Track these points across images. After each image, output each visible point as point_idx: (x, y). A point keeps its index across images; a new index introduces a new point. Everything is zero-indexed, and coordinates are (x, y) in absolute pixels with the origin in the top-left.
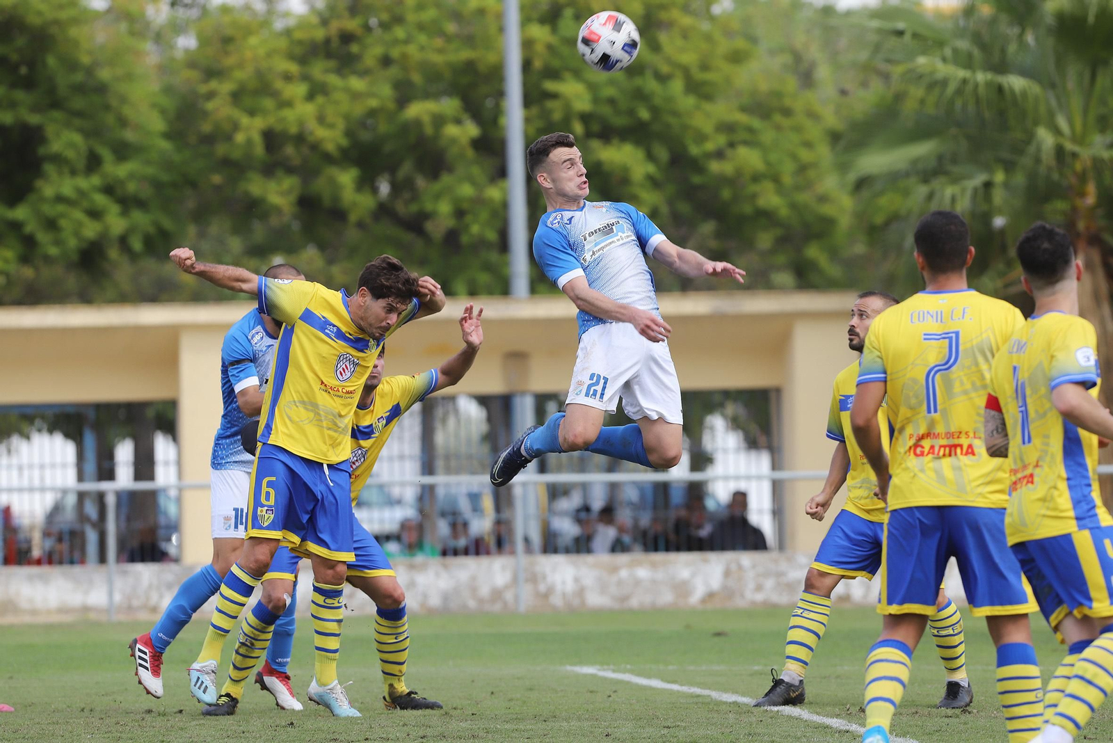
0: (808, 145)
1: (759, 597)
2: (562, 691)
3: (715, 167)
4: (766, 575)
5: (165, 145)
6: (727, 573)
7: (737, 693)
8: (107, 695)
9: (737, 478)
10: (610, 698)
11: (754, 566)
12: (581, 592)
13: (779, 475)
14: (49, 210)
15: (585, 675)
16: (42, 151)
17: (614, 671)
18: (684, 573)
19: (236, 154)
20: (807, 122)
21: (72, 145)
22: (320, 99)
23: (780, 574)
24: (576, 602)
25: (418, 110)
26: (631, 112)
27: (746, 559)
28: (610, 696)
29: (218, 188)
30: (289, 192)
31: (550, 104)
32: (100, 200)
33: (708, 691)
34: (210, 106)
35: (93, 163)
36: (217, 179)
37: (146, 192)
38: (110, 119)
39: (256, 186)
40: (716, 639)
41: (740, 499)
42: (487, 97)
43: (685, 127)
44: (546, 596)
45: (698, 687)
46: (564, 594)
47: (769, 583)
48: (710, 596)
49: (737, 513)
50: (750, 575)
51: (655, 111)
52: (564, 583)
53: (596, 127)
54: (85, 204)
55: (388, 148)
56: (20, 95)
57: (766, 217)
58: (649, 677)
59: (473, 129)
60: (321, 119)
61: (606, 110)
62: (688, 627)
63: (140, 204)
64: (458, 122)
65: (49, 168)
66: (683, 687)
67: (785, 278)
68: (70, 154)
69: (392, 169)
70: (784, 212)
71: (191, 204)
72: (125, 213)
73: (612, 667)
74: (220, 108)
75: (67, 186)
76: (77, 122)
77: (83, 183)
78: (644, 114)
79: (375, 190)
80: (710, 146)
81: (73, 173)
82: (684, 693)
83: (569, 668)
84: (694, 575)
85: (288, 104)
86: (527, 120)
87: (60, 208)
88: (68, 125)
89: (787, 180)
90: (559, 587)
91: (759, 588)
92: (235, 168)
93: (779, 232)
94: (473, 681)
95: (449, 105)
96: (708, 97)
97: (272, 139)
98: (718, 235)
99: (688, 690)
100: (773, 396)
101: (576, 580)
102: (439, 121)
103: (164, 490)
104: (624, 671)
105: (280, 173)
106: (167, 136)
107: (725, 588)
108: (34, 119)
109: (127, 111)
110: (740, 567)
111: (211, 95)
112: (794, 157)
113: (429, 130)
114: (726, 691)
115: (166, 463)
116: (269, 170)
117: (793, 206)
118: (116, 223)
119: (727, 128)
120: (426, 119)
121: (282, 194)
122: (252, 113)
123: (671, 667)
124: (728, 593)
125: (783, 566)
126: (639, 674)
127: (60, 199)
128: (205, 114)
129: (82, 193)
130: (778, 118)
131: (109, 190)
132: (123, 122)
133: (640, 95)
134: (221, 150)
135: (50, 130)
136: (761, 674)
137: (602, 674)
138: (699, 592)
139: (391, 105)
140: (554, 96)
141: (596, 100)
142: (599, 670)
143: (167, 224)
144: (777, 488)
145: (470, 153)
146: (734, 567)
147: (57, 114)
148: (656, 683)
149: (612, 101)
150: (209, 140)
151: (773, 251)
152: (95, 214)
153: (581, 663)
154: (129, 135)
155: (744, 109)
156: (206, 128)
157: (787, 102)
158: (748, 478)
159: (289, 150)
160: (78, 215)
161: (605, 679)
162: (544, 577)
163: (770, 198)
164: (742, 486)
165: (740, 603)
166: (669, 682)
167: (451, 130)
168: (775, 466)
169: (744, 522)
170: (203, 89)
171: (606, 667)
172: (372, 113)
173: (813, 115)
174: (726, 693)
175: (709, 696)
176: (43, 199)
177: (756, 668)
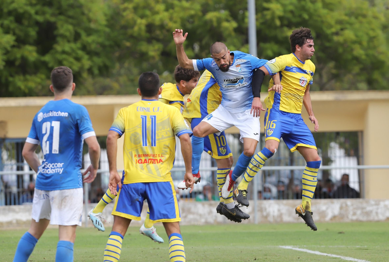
0: (373, 30)
1: (354, 218)
2: (279, 256)
3: (336, 38)
4: (357, 208)
5: (107, 30)
6: (341, 208)
7: (351, 257)
8: (90, 257)
9: (345, 168)
10: (299, 259)
11: (352, 205)
12: (281, 215)
13: (361, 167)
14: (60, 57)
15: (288, 249)
16: (56, 33)
17: (299, 248)
18: (324, 208)
19: (135, 34)
20: (374, 21)
21: (68, 30)
22: (171, 11)
23: (363, 208)
24: (279, 220)
25: (211, 16)
26: (300, 16)
27: (349, 202)
28: (299, 258)
29: (128, 48)
30: (158, 50)
31: (266, 12)
32: (80, 53)
33: (339, 256)
34: (125, 14)
35: (77, 37)
36: (128, 44)
37: (99, 49)
38: (84, 19)
39: (144, 47)
40: (340, 235)
41: (346, 177)
42: (240, 9)
43: (322, 22)
44: (266, 217)
45: (335, 254)
46: (274, 216)
47: (359, 212)
48: (334, 217)
49: (345, 182)
50: (351, 208)
51: (310, 15)
52: (274, 212)
53: (286, 22)
54: (74, 55)
55: (199, 31)
56: (47, 9)
57: (357, 59)
58: (314, 250)
59: (234, 24)
60: (171, 19)
61: (289, 15)
62: (327, 230)
63: (97, 54)
64: (227, 21)
65: (59, 39)
66: (329, 254)
67: (363, 85)
68: (68, 34)
69: (200, 40)
70: (364, 57)
71: (117, 54)
72: (90, 59)
73: (298, 246)
74: (129, 15)
75: (67, 47)
76: (70, 20)
77: (73, 45)
78: (306, 16)
79: (193, 49)
80: (333, 30)
81: (69, 41)
82: (329, 257)
83: (281, 247)
84: (327, 208)
85: (157, 13)
86: (257, 20)
87: (64, 56)
88: (67, 22)
89: (365, 43)
90: (272, 214)
91: (354, 214)
92: (136, 39)
93: (361, 66)
94: (241, 252)
95: (224, 13)
96: (331, 10)
97: (150, 27)
98: (336, 67)
99: (331, 256)
100: (360, 134)
101: (279, 210)
102: (219, 21)
103: (104, 173)
104: (304, 248)
105: (154, 42)
106: (107, 26)
107: (340, 214)
108: (52, 19)
109: (91, 15)
110: (347, 205)
111: (125, 9)
112: (367, 34)
113: (215, 24)
114: (346, 256)
115: (104, 162)
116: (149, 41)
117: (367, 55)
118: (87, 63)
119: (340, 22)
120: (214, 20)
121: (155, 51)
122: (142, 17)
123: (322, 246)
124: (341, 216)
125: (364, 205)
126: (310, 249)
127: (64, 52)
128: (123, 17)
129: (73, 50)
130: (360, 18)
131: (84, 48)
132: (90, 20)
133: (304, 9)
134: (130, 31)
135: (59, 24)
136: (360, 249)
137: (294, 249)
138: (330, 215)
139: (200, 14)
140: (268, 9)
141: (285, 11)
142: (293, 247)
143: (108, 63)
144: (360, 173)
145: (233, 34)
146: (344, 205)
147: (62, 17)
148: (317, 253)
149: (292, 12)
150: (125, 27)
151: (358, 74)
152: (78, 59)
153: (285, 244)
154: (93, 26)
155: (346, 15)
156: (123, 22)
157: (364, 12)
158: (349, 168)
159: (158, 32)
160: (72, 60)
161: (296, 251)
162: (266, 209)
163: (358, 51)
164: (347, 172)
165: (346, 220)
166: (322, 252)
167: (225, 24)
168: (359, 164)
169: (348, 186)
170: (122, 7)
171: (295, 246)
172: (192, 16)
173: (375, 18)
174: (347, 257)
175: (340, 258)
176: (57, 52)
177: (358, 247)
